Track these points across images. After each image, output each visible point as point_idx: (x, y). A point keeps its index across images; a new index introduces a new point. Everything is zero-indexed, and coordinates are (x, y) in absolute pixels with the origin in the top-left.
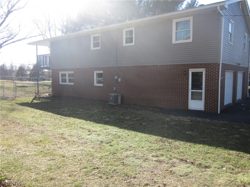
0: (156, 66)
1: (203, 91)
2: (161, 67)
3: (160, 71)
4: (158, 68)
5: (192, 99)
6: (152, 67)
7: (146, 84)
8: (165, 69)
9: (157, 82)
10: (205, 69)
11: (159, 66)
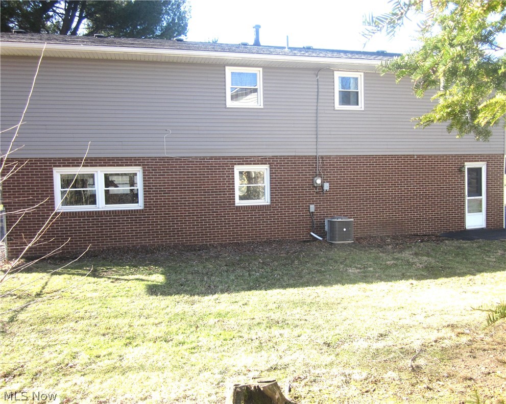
0: (410, 157)
1: (484, 197)
2: (420, 159)
3: (418, 166)
4: (413, 159)
5: (469, 212)
6: (402, 157)
7: (390, 192)
8: (426, 161)
9: (413, 186)
10: (485, 163)
11: (416, 156)
